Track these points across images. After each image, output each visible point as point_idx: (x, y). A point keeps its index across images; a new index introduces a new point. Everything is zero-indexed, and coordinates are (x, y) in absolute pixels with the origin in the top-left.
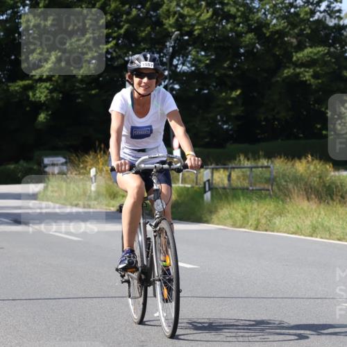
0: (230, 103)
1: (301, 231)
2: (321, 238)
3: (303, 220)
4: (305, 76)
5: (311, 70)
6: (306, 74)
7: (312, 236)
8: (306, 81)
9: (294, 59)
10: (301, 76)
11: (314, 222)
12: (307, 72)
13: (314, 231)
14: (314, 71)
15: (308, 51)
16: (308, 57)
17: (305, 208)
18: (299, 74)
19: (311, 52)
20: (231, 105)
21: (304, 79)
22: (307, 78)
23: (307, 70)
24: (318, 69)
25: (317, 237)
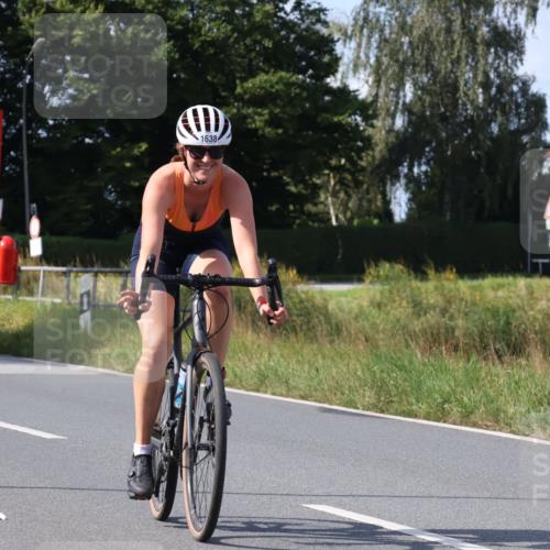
0: (128, 165)
1: (241, 381)
2: (274, 394)
3: (244, 363)
4: (254, 121)
5: (266, 112)
6: (256, 117)
7: (258, 391)
8: (256, 130)
9: (239, 90)
10: (249, 120)
11: (262, 368)
12: (260, 115)
13: (262, 382)
14: (271, 113)
15: (262, 77)
16: (262, 88)
17: (248, 343)
18: (245, 117)
19: (266, 81)
20: (131, 168)
21: (254, 126)
22: (258, 124)
23: (259, 110)
24: (277, 111)
25: (266, 392)
